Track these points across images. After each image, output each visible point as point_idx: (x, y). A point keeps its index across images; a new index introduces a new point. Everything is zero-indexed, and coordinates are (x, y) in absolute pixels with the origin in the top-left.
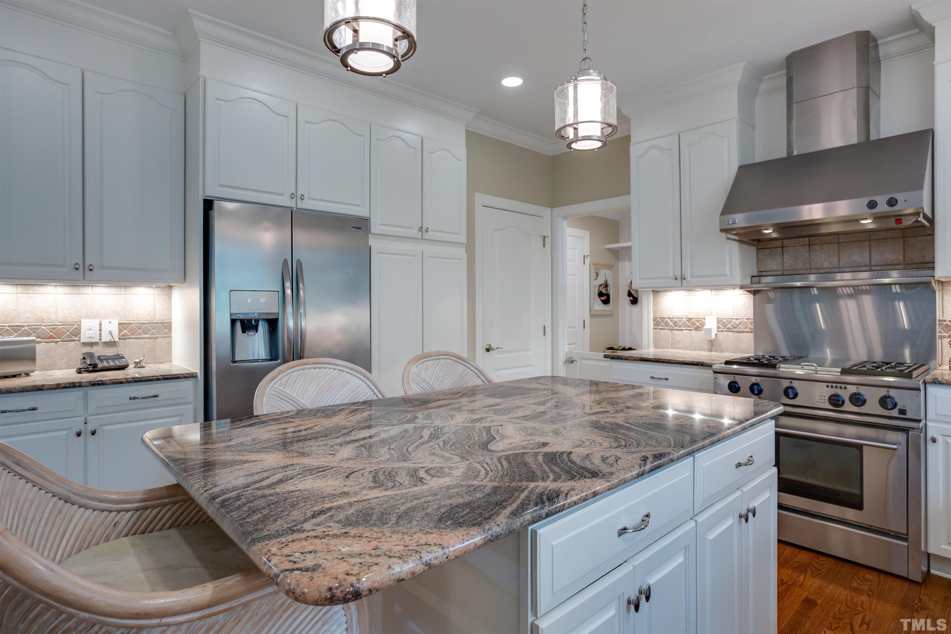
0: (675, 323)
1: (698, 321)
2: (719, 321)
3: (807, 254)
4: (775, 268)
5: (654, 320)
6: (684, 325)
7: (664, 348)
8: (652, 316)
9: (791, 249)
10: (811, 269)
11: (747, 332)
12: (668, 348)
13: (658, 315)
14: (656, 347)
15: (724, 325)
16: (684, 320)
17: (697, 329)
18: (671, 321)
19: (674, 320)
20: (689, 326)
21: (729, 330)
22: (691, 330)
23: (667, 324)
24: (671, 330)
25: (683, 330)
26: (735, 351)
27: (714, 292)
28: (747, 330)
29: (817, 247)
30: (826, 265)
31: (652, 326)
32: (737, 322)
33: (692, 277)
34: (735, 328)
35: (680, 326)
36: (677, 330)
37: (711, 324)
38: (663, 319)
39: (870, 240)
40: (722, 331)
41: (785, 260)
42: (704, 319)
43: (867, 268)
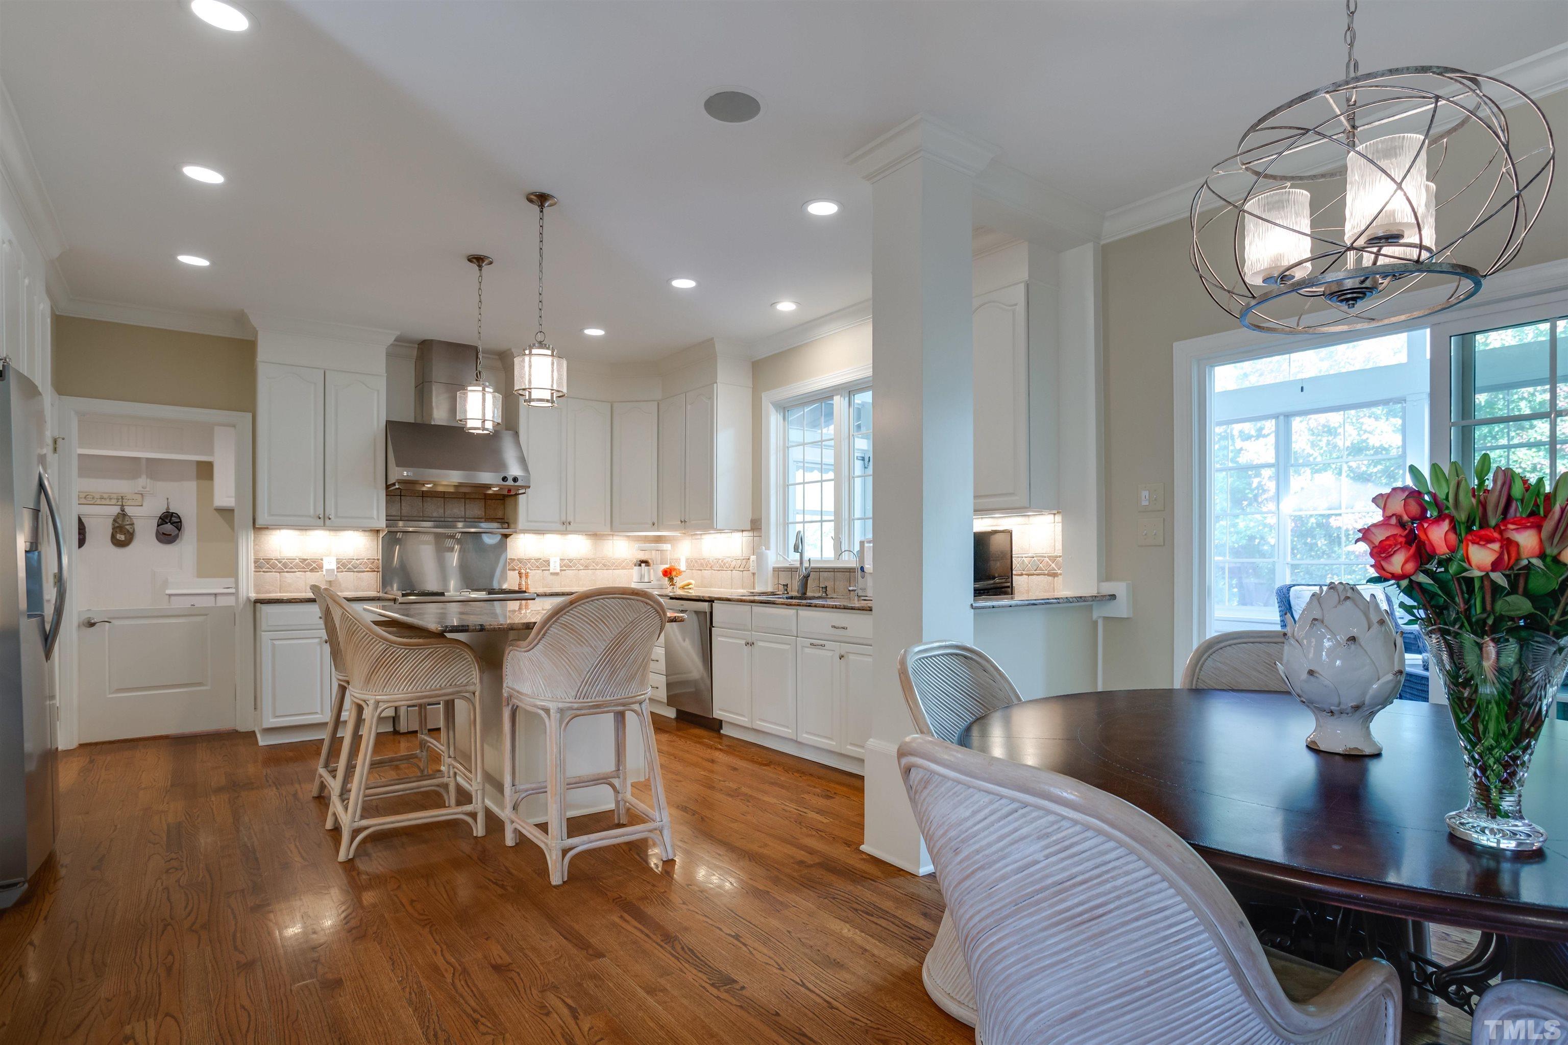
0: (285, 565)
1: (314, 562)
2: (339, 561)
3: (421, 504)
4: (394, 513)
5: (255, 562)
6: (297, 566)
7: (270, 592)
8: (253, 557)
9: (408, 498)
10: (423, 517)
11: (368, 571)
12: (276, 593)
13: (261, 555)
14: (257, 593)
15: (344, 565)
16: (297, 561)
17: (312, 571)
18: (280, 562)
19: (284, 561)
20: (304, 568)
21: (349, 570)
22: (305, 572)
23: (274, 566)
24: (280, 573)
25: (295, 572)
26: (356, 590)
27: (332, 533)
28: (368, 569)
29: (429, 499)
30: (435, 514)
31: (253, 569)
32: (358, 562)
33: (337, 516)
34: (355, 568)
35: (291, 568)
36: (287, 572)
37: (330, 564)
38: (268, 560)
39: (465, 498)
40: (342, 572)
41: (403, 508)
42: (322, 560)
43: (463, 520)
